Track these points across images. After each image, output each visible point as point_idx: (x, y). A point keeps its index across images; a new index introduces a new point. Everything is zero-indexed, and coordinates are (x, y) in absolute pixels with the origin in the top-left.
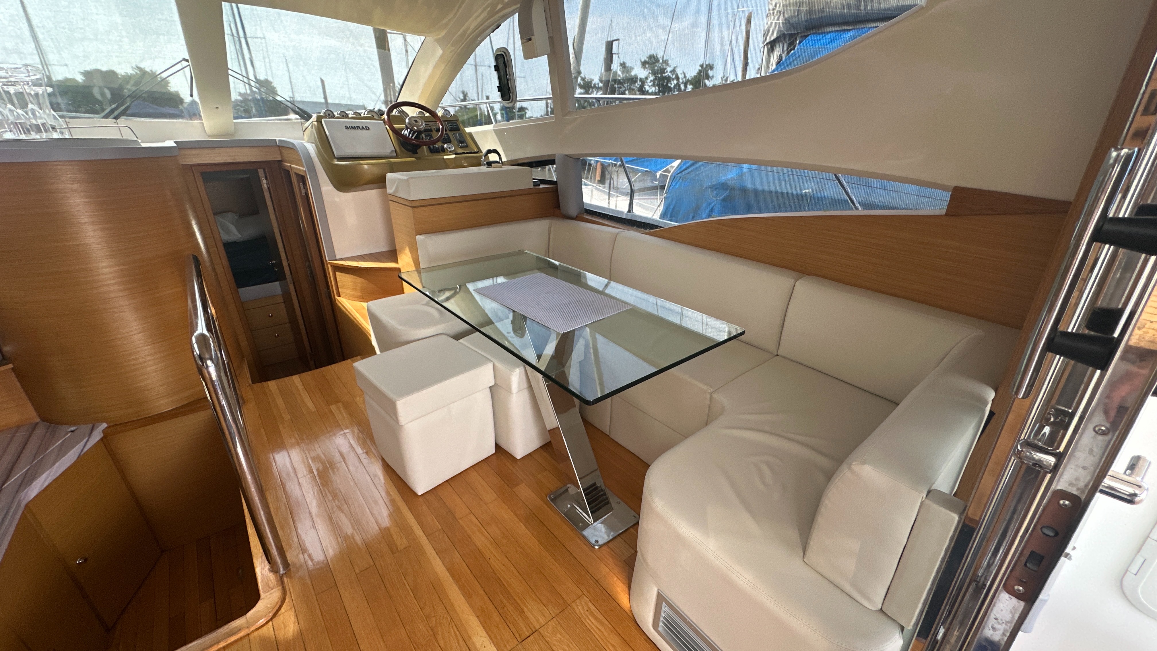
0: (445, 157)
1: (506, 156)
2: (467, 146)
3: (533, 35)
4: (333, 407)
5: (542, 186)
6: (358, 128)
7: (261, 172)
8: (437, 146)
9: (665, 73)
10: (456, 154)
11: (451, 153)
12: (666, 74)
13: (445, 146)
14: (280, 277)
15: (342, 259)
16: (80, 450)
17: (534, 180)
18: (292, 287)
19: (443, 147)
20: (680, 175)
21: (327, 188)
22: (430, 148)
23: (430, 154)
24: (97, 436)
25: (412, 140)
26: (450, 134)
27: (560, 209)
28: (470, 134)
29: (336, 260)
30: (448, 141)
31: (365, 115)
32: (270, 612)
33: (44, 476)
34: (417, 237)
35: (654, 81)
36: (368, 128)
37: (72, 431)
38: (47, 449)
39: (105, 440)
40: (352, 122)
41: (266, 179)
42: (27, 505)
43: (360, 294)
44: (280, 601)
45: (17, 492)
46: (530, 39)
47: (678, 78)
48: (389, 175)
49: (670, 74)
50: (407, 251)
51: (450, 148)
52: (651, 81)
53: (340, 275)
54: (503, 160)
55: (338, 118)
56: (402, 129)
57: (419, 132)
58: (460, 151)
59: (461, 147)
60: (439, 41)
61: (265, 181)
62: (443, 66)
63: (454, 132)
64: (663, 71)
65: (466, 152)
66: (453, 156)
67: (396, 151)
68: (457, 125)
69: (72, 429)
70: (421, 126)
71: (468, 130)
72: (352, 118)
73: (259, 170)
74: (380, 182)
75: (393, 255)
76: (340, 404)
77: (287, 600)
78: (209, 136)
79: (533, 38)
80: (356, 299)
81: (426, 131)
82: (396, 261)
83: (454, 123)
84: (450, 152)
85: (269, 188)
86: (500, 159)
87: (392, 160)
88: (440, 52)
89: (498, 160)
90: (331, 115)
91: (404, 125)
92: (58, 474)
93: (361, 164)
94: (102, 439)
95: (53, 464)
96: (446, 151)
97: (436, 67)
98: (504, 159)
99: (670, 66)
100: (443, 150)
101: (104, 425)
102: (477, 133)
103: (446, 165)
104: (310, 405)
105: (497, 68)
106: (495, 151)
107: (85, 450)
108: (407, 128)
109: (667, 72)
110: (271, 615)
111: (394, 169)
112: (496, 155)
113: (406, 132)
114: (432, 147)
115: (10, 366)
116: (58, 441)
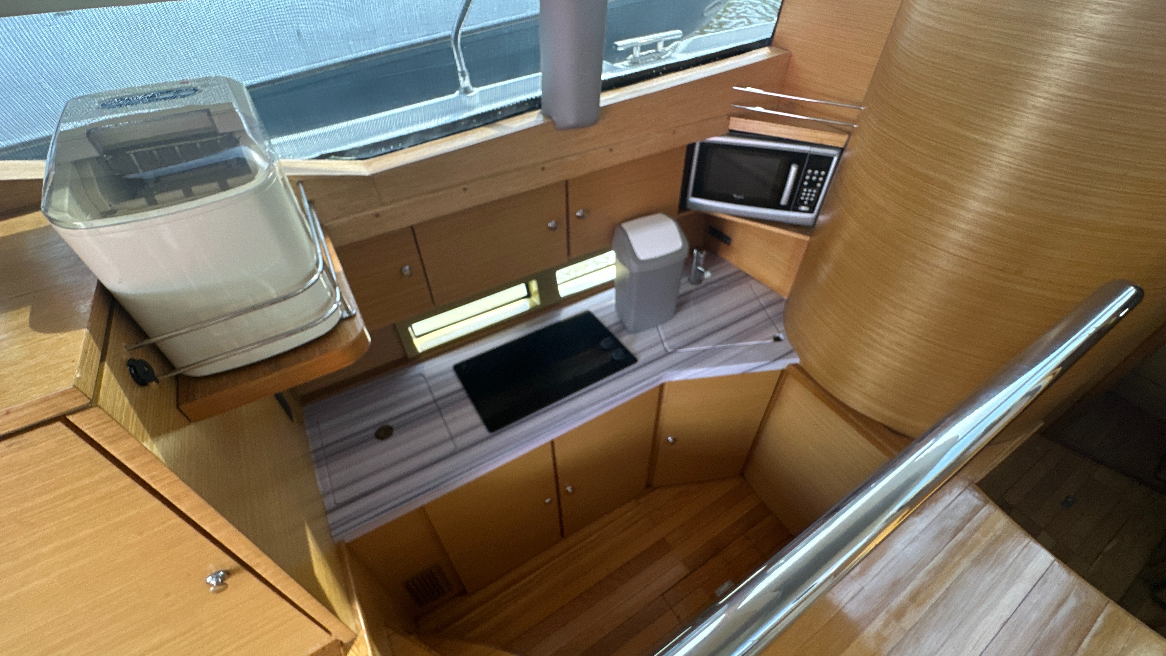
24: (781, 365)
37: (777, 339)
42: (666, 385)
45: (674, 365)
69: (781, 336)
94: (781, 373)
101: (797, 360)
115: (807, 238)
116: (755, 340)
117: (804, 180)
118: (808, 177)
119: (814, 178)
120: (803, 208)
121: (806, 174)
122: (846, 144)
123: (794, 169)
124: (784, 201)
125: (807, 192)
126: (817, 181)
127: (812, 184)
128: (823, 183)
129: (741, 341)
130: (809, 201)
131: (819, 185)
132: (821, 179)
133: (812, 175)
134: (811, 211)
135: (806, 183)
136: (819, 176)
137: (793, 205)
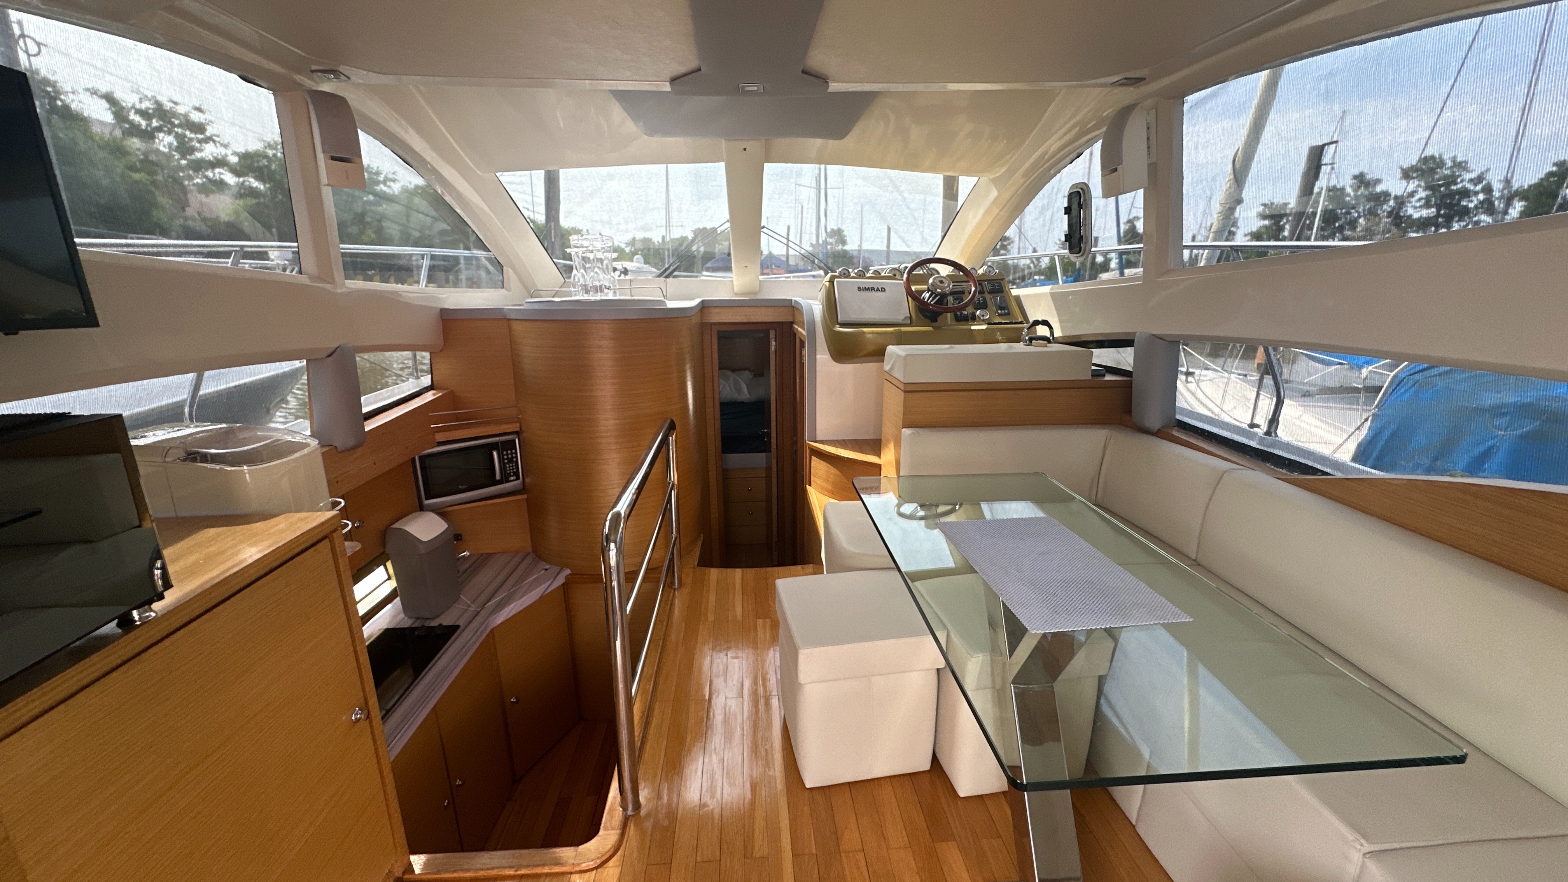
0: (973, 327)
1: (1063, 328)
2: (1008, 314)
3: (1121, 163)
4: (760, 622)
5: (1108, 377)
6: (873, 289)
7: (772, 334)
8: (966, 313)
9: (1456, 184)
10: (989, 324)
11: (984, 322)
12: (1460, 186)
13: (978, 313)
14: (766, 449)
15: (822, 442)
16: (544, 590)
17: (1093, 368)
18: (774, 462)
19: (974, 314)
20: (1416, 377)
21: (823, 357)
22: (956, 315)
23: (954, 323)
24: (560, 581)
25: (931, 305)
26: (988, 297)
27: (1131, 415)
28: (1018, 299)
29: (816, 442)
30: (983, 306)
31: (887, 274)
32: (598, 858)
33: (512, 606)
34: (904, 430)
35: (1427, 199)
36: (883, 290)
37: (546, 570)
38: (524, 581)
39: (565, 586)
40: (866, 282)
41: (776, 341)
42: (492, 631)
43: (831, 488)
44: (612, 850)
45: (491, 614)
46: (1116, 170)
47: (1488, 190)
48: (890, 349)
49: (1467, 185)
50: (891, 446)
51: (983, 316)
52: (1420, 200)
53: (816, 461)
54: (1056, 335)
55: (853, 278)
56: (923, 292)
57: (943, 296)
58: (998, 320)
59: (1000, 315)
60: (995, 181)
61: (773, 343)
62: (996, 211)
63: (995, 295)
64: (1452, 180)
65: (1003, 321)
66: (984, 327)
67: (911, 318)
68: (1000, 285)
69: (547, 567)
70: (947, 287)
71: (1015, 292)
72: (870, 278)
73: (771, 331)
74: (879, 354)
75: (875, 445)
76: (768, 621)
77: (619, 853)
78: (736, 294)
79: (1119, 167)
80: (826, 493)
81: (952, 293)
82: (879, 456)
83: (998, 283)
84: (983, 320)
85: (776, 350)
86: (1052, 333)
87: (903, 329)
88: (994, 193)
89: (1048, 334)
90: (847, 274)
91: (926, 287)
92: (522, 608)
93: (863, 333)
94: (563, 584)
95: (521, 598)
96: (977, 319)
97: (988, 211)
98: (1058, 333)
99: (1470, 171)
100: (973, 318)
101: (568, 572)
102: (1028, 296)
103: (972, 338)
104: (739, 610)
105: (1068, 211)
106: (1045, 323)
107: (546, 593)
108: (929, 290)
109: (1462, 181)
110: (599, 861)
111: (902, 339)
112: (1046, 328)
113: (926, 295)
114: (958, 313)
115: (525, 496)
116: (533, 575)
117: (504, 459)
118: (505, 457)
119: (510, 456)
120: (512, 478)
121: (503, 455)
122: (520, 428)
123: (495, 454)
124: (498, 477)
125: (509, 467)
126: (512, 457)
127: (510, 460)
128: (517, 457)
129: (526, 579)
130: (513, 472)
131: (515, 459)
132: (514, 455)
133: (507, 455)
134: (518, 478)
135: (506, 461)
136: (512, 454)
137: (505, 479)
